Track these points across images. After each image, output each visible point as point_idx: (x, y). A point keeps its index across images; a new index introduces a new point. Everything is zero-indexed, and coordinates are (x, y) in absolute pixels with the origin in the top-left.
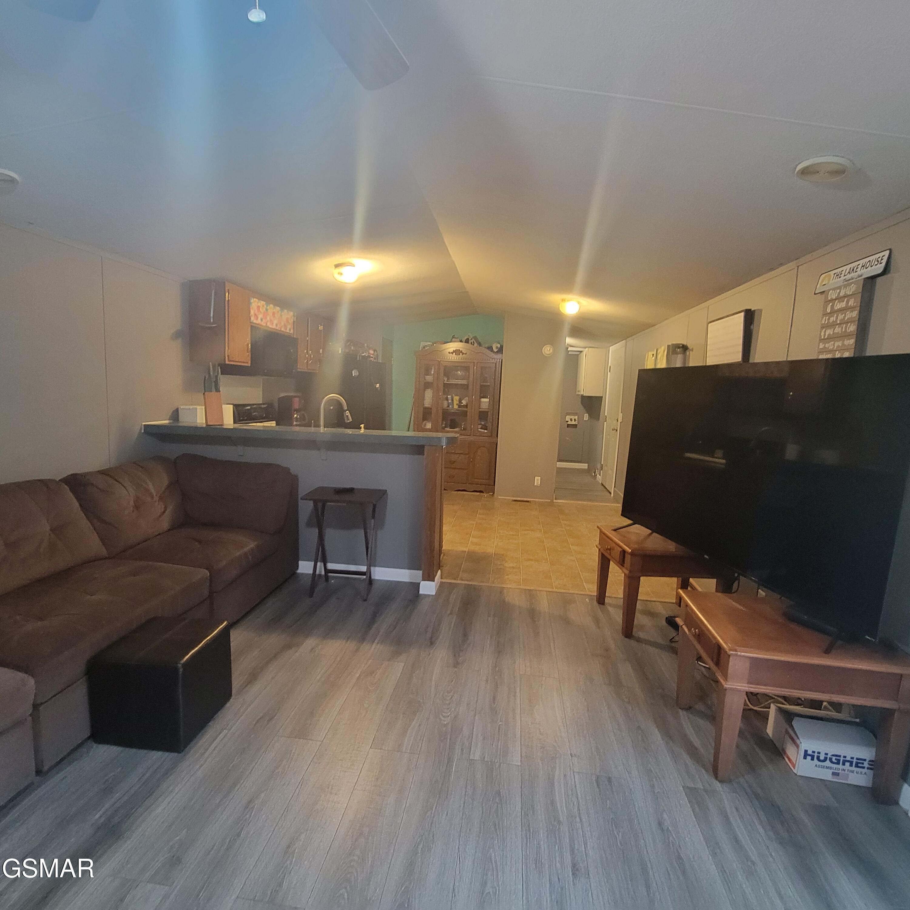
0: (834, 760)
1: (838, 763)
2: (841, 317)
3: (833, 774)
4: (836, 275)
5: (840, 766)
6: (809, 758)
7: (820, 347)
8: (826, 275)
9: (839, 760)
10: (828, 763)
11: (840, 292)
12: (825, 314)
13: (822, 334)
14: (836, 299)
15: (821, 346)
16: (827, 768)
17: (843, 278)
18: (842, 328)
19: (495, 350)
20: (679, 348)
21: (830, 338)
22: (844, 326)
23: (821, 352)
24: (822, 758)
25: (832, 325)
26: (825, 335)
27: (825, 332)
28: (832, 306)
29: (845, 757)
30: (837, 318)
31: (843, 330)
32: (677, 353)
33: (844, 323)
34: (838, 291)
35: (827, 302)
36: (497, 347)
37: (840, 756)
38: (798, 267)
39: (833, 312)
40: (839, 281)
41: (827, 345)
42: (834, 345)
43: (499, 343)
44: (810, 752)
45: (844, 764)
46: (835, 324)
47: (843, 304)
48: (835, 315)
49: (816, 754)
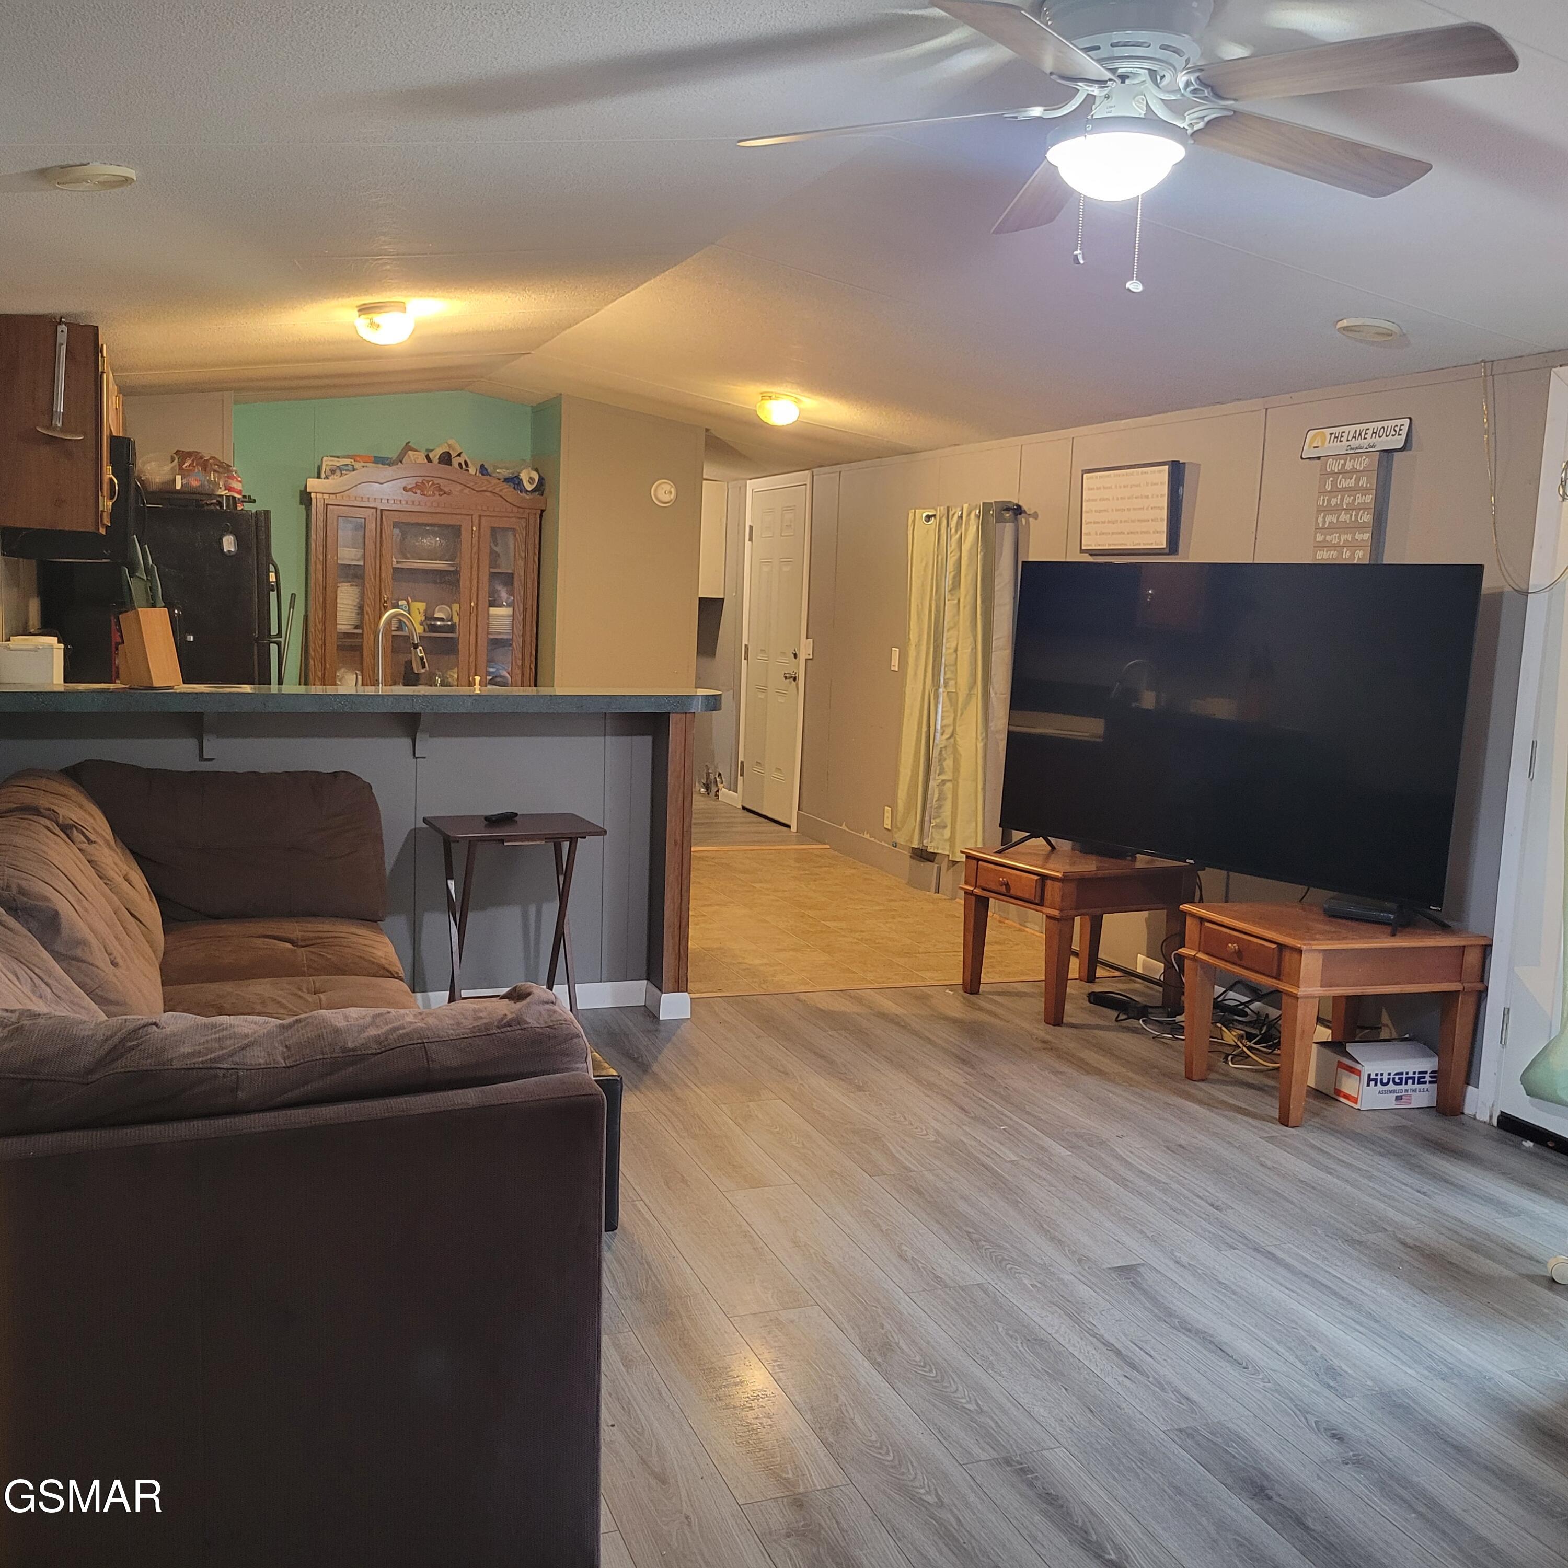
0: (1397, 1080)
1: (1401, 1084)
2: (1348, 500)
3: (1398, 1098)
4: (1333, 436)
5: (1403, 1087)
6: (1372, 1083)
7: (1317, 540)
8: (1317, 433)
9: (1401, 1079)
10: (1391, 1086)
11: (1345, 463)
12: (1322, 492)
13: (1320, 520)
14: (1339, 473)
15: (1319, 538)
16: (1391, 1092)
17: (1345, 443)
18: (1351, 515)
19: (529, 487)
20: (1008, 509)
21: (1332, 528)
22: (1354, 513)
23: (1320, 546)
24: (1385, 1081)
25: (1338, 509)
26: (1324, 522)
27: (1324, 518)
28: (1334, 484)
29: (1407, 1073)
30: (1342, 500)
31: (1353, 519)
32: (1005, 521)
33: (1353, 509)
34: (1342, 462)
35: (1326, 474)
36: (531, 480)
37: (1402, 1074)
38: (1266, 409)
39: (1335, 491)
40: (1340, 447)
41: (1328, 538)
42: (1339, 538)
43: (537, 470)
44: (1373, 1076)
45: (1406, 1083)
46: (1339, 508)
47: (1352, 483)
48: (1339, 497)
49: (1379, 1077)
